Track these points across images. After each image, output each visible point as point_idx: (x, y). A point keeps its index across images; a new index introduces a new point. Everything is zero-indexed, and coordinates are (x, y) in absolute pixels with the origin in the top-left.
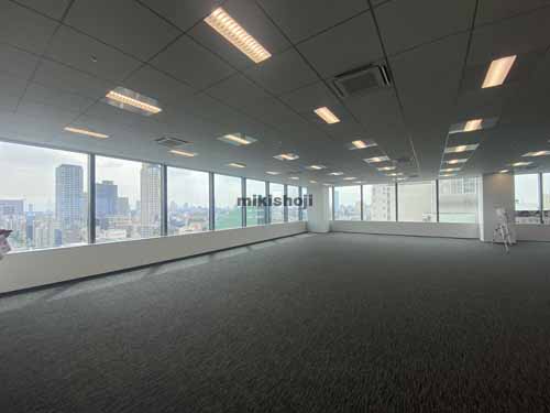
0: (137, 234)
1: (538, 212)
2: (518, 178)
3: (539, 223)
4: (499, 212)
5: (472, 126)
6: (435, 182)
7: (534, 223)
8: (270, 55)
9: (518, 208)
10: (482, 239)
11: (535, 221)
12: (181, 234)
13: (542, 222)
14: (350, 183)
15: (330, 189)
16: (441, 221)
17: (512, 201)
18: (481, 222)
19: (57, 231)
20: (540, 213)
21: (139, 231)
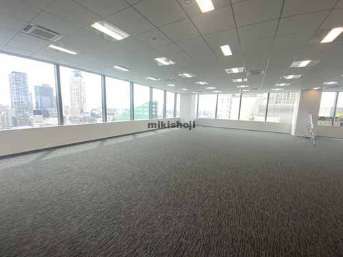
0: (68, 121)
1: (331, 118)
3: (331, 125)
6: (267, 94)
7: (328, 125)
10: (293, 134)
11: (328, 123)
12: (99, 122)
13: (333, 124)
14: (210, 92)
15: (197, 96)
16: (267, 121)
19: (13, 117)
20: (332, 119)
21: (70, 119)
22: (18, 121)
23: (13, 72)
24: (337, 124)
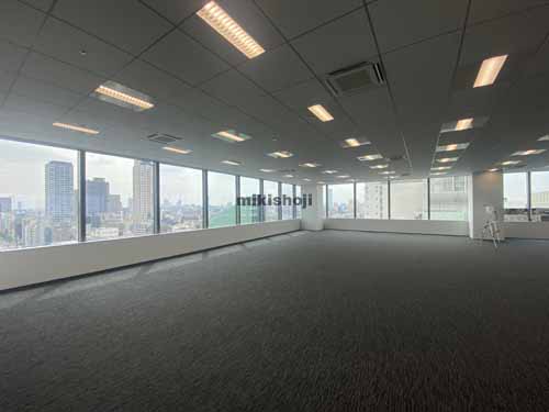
0: (129, 232)
1: (526, 210)
2: (507, 177)
3: (527, 221)
4: (489, 209)
5: (464, 124)
6: (426, 180)
7: (522, 220)
8: (263, 51)
9: (507, 206)
10: (472, 236)
11: (523, 218)
12: (173, 232)
13: (530, 220)
14: (343, 181)
15: (324, 187)
17: (501, 199)
18: (471, 220)
19: (47, 229)
20: (528, 211)
21: (131, 229)
22: (54, 234)
23: (52, 162)
24: (537, 218)
